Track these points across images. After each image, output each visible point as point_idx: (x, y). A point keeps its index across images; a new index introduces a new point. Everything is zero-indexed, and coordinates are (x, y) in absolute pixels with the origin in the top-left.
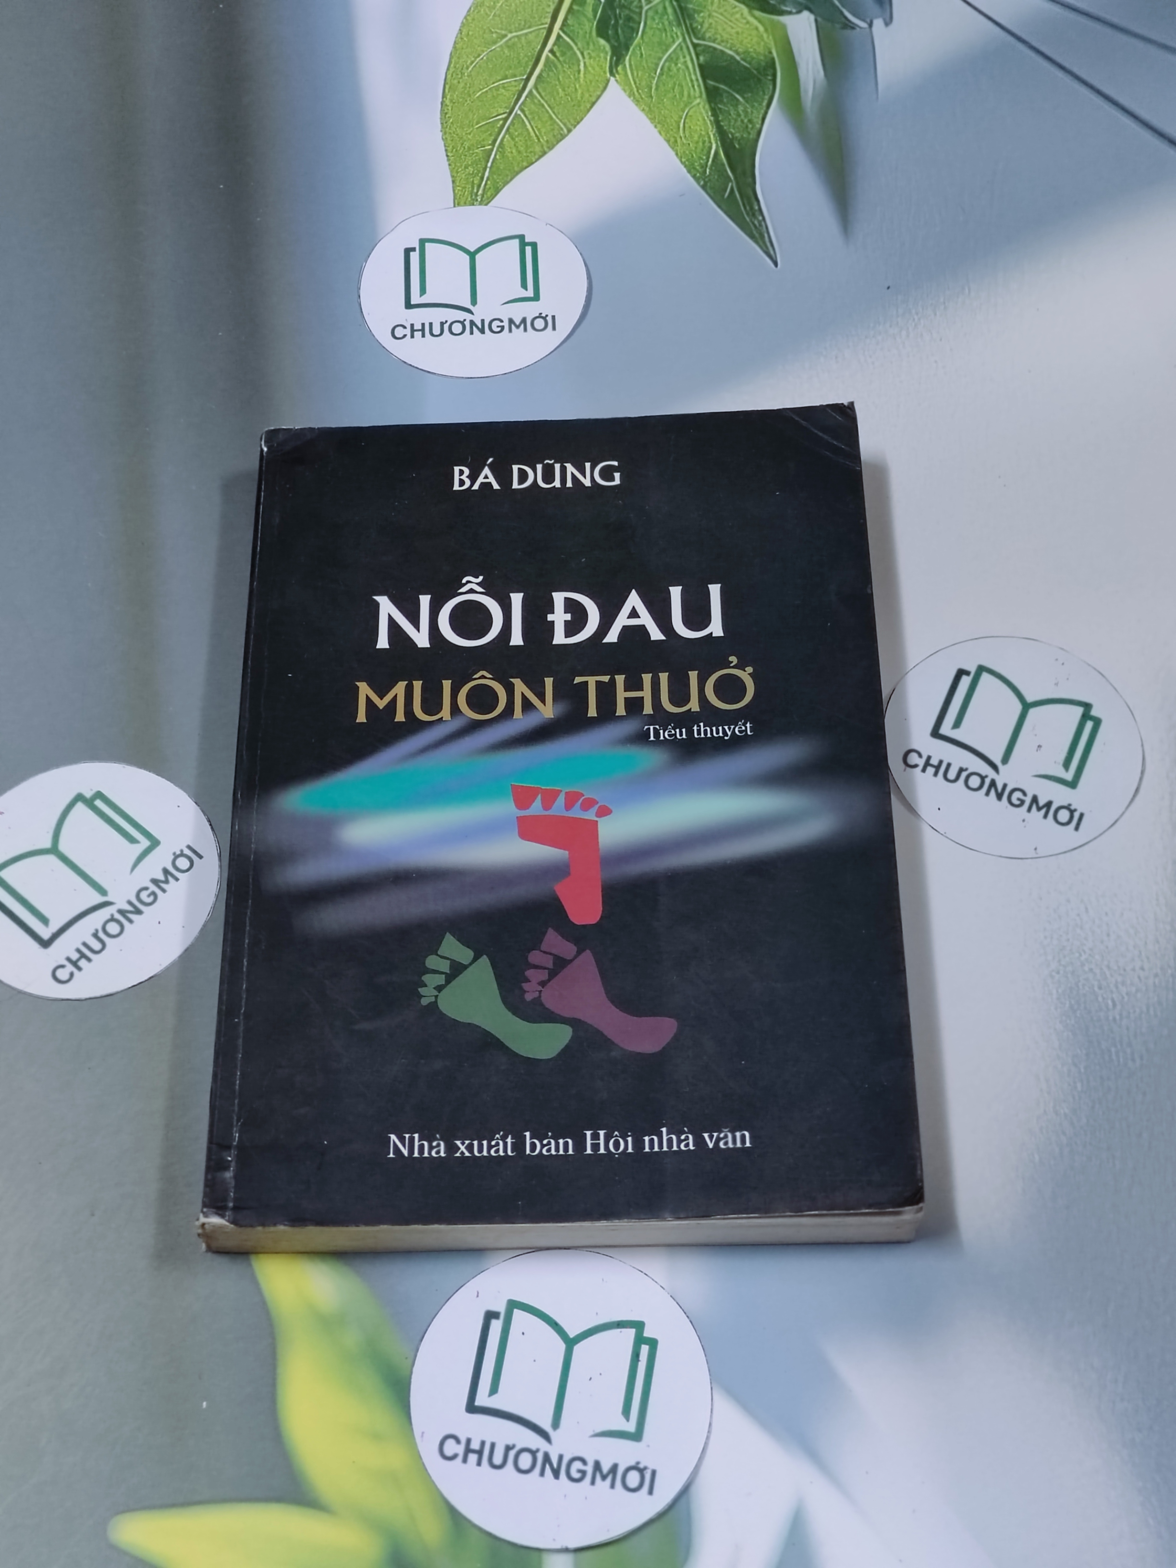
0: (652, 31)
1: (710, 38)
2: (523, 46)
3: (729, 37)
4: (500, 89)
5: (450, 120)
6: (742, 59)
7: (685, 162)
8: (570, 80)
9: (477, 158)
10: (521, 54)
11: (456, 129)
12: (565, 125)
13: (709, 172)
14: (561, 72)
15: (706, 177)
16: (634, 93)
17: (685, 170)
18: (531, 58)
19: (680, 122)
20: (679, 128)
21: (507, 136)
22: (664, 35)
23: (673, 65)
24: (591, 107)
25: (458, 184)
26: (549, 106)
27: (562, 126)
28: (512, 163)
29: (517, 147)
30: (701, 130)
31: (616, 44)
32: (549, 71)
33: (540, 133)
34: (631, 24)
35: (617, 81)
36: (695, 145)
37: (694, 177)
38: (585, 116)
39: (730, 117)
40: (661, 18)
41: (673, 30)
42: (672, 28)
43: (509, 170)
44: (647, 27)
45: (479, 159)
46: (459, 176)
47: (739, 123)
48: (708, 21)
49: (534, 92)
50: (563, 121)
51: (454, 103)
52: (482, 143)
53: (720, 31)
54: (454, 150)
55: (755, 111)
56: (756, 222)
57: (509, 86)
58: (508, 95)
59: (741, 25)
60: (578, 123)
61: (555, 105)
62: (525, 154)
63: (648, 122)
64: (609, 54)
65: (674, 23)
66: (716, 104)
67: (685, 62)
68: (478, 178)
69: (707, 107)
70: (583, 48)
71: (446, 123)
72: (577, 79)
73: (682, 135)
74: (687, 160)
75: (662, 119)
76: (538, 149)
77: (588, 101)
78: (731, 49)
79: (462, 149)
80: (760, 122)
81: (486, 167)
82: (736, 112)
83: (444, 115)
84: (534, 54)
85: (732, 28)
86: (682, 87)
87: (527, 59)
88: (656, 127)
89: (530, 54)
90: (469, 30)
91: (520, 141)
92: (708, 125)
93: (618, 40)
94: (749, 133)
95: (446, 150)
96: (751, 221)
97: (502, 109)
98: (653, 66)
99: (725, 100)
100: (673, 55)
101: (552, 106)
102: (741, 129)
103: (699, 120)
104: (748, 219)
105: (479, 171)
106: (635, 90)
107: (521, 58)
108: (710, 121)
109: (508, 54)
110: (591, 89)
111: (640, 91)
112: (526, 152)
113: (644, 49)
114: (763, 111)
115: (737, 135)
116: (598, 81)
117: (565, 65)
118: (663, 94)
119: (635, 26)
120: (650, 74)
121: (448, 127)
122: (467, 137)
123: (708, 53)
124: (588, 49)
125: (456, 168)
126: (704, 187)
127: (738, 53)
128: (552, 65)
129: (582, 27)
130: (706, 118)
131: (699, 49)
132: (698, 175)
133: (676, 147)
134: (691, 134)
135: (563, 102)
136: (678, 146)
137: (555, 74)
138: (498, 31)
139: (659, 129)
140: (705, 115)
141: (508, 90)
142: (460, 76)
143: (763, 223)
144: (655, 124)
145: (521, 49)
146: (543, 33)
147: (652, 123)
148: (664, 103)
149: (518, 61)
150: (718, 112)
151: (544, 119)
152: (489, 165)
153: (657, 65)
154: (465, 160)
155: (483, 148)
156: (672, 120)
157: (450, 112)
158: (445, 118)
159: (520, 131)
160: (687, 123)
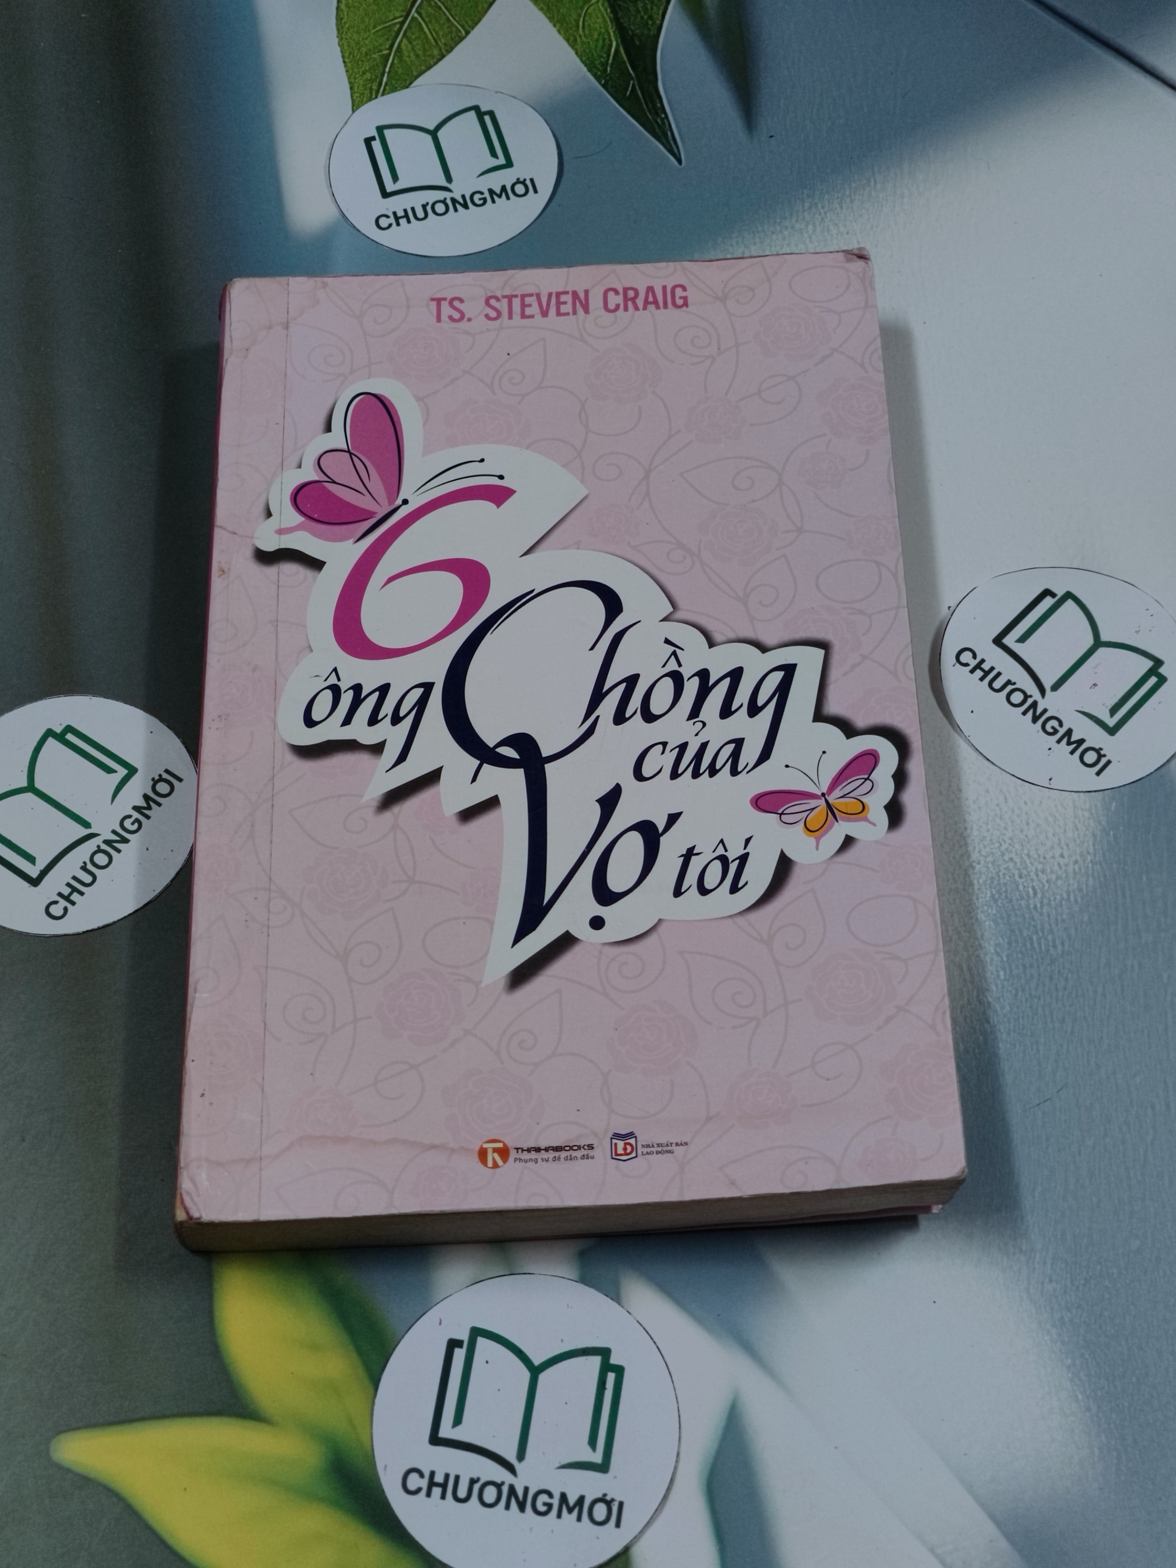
5: (345, 25)
7: (585, 61)
9: (375, 63)
11: (352, 34)
12: (463, 27)
13: (610, 70)
15: (607, 76)
17: (585, 69)
19: (579, 20)
20: (578, 26)
21: (404, 40)
24: (489, 7)
25: (356, 90)
26: (446, 8)
27: (460, 28)
28: (410, 68)
29: (415, 51)
33: (438, 36)
36: (595, 43)
37: (595, 76)
38: (483, 16)
39: (629, 14)
43: (408, 75)
45: (377, 65)
46: (357, 83)
47: (639, 19)
50: (461, 23)
51: (349, 8)
52: (379, 48)
54: (351, 56)
55: (655, 8)
56: (659, 120)
60: (476, 24)
61: (452, 6)
62: (423, 58)
63: (546, 21)
68: (377, 84)
69: (606, 4)
71: (342, 28)
73: (581, 34)
74: (587, 59)
75: (561, 18)
76: (436, 52)
77: (486, 2)
79: (359, 54)
80: (660, 18)
81: (384, 72)
82: (635, 9)
83: (340, 20)
88: (555, 26)
91: (418, 44)
92: (607, 23)
94: (649, 30)
95: (343, 57)
96: (654, 119)
97: (399, 13)
102: (641, 25)
103: (598, 19)
104: (650, 117)
105: (377, 77)
108: (610, 18)
112: (424, 56)
114: (662, 7)
115: (638, 31)
121: (344, 33)
122: (364, 42)
125: (354, 74)
126: (604, 86)
130: (605, 15)
132: (599, 73)
133: (576, 47)
134: (591, 33)
135: (460, 3)
136: (577, 45)
139: (558, 28)
140: (604, 12)
143: (666, 121)
144: (554, 23)
147: (551, 22)
148: (562, 2)
150: (617, 9)
151: (442, 22)
152: (387, 70)
154: (363, 65)
155: (380, 53)
156: (571, 19)
157: (346, 17)
158: (341, 23)
159: (417, 34)
160: (587, 21)
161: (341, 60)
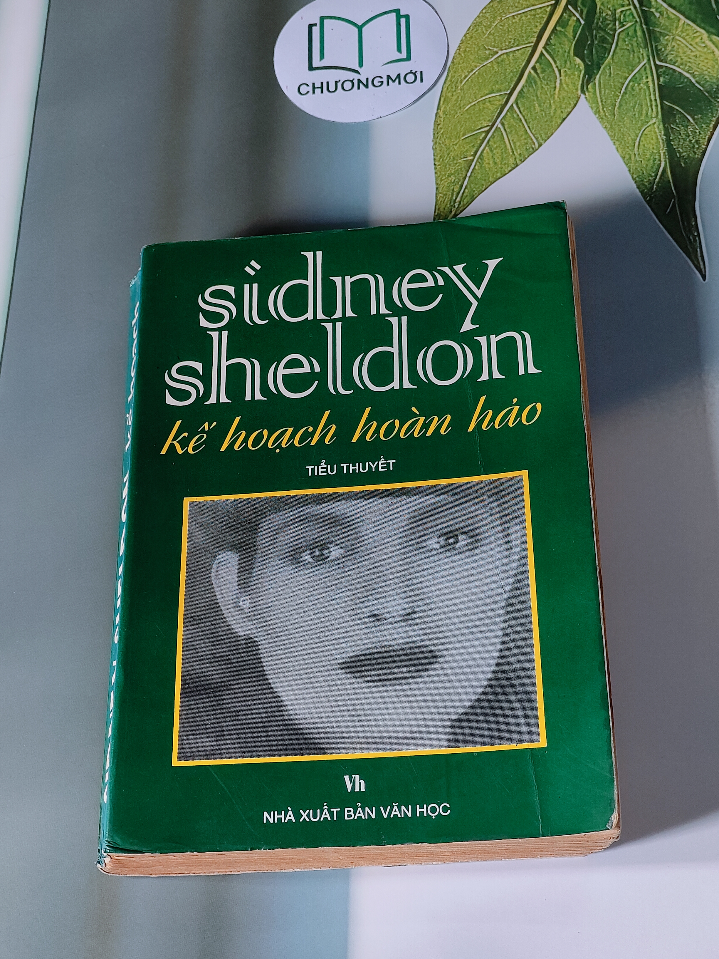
0: (623, 51)
1: (671, 60)
2: (509, 63)
3: (688, 60)
4: (487, 103)
5: (440, 131)
6: (697, 82)
7: (636, 178)
8: (546, 96)
9: (459, 167)
10: (508, 70)
11: (445, 140)
12: (537, 139)
13: (656, 188)
14: (540, 89)
15: (652, 193)
16: (599, 111)
17: (635, 186)
18: (515, 73)
19: (636, 140)
20: (635, 145)
21: (487, 148)
22: (632, 56)
23: (636, 85)
24: (561, 123)
25: (440, 191)
26: (526, 120)
27: (535, 140)
28: (488, 174)
29: (494, 159)
30: (653, 148)
31: (589, 63)
32: (530, 87)
33: (515, 147)
34: (604, 45)
35: (586, 98)
36: (646, 163)
37: (642, 192)
38: (555, 131)
39: (680, 137)
40: (630, 40)
41: (640, 51)
42: (640, 49)
43: (485, 180)
44: (618, 48)
45: (461, 168)
46: (442, 184)
47: (687, 143)
48: (671, 44)
49: (514, 105)
50: (535, 135)
51: (446, 115)
52: (465, 154)
53: (681, 55)
54: (441, 160)
55: (701, 132)
56: (691, 238)
57: (493, 101)
58: (492, 109)
59: (699, 49)
60: (549, 138)
61: (531, 120)
62: (500, 166)
63: (608, 138)
64: (583, 72)
65: (642, 45)
66: (669, 124)
67: (648, 82)
68: (458, 186)
69: (661, 126)
70: (561, 66)
71: (438, 133)
72: (553, 95)
73: (636, 153)
74: (638, 176)
75: (620, 137)
76: (511, 161)
77: (560, 118)
78: (688, 72)
79: (448, 158)
80: (705, 144)
81: (466, 175)
82: (685, 133)
83: (437, 126)
84: (518, 71)
85: (692, 51)
86: (642, 106)
87: (511, 74)
88: (614, 143)
89: (515, 70)
90: (467, 47)
91: (498, 153)
92: (660, 144)
93: (592, 60)
94: (695, 153)
95: (435, 159)
96: (687, 235)
97: (486, 122)
98: (619, 85)
99: (677, 121)
100: (636, 75)
101: (528, 121)
102: (689, 149)
103: (652, 139)
104: (684, 234)
105: (460, 180)
106: (601, 108)
107: (507, 74)
108: (663, 140)
109: (497, 70)
110: (563, 106)
111: (605, 109)
112: (501, 164)
113: (613, 68)
114: (709, 133)
115: (684, 154)
116: (570, 98)
117: (543, 81)
118: (624, 113)
119: (608, 46)
120: (615, 93)
121: (439, 137)
122: (453, 147)
123: (667, 75)
124: (565, 68)
125: (441, 176)
126: (648, 202)
127: (694, 77)
128: (532, 82)
129: (563, 46)
130: (659, 137)
131: (661, 70)
132: (646, 190)
133: (630, 164)
134: (644, 152)
135: (537, 117)
136: (631, 163)
137: (534, 90)
138: (491, 48)
139: (617, 146)
140: (658, 134)
141: (493, 104)
142: (454, 90)
143: (697, 238)
144: (614, 140)
145: (508, 66)
146: (529, 50)
147: (612, 140)
148: (624, 122)
149: (504, 77)
150: (670, 131)
151: (520, 134)
152: (469, 174)
153: (624, 84)
154: (449, 169)
155: (465, 159)
156: (629, 138)
157: (442, 124)
158: (437, 128)
159: (498, 145)
160: (642, 141)
161: (433, 163)
